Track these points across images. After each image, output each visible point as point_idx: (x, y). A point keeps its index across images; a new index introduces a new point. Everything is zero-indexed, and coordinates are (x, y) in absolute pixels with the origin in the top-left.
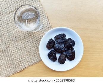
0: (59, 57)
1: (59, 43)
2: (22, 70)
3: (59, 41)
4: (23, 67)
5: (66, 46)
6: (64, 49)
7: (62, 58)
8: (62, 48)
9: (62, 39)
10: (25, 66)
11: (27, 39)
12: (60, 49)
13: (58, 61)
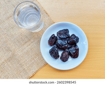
0: (62, 54)
1: (61, 39)
2: (34, 74)
3: (62, 36)
4: (34, 71)
5: (69, 42)
6: (67, 45)
7: (64, 55)
8: (65, 45)
9: (65, 34)
10: (37, 69)
11: (32, 40)
12: (63, 45)
13: (61, 58)
